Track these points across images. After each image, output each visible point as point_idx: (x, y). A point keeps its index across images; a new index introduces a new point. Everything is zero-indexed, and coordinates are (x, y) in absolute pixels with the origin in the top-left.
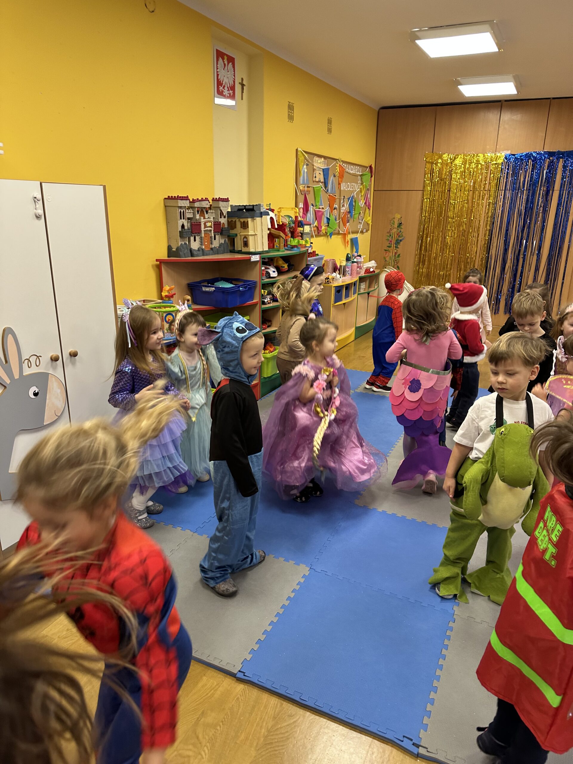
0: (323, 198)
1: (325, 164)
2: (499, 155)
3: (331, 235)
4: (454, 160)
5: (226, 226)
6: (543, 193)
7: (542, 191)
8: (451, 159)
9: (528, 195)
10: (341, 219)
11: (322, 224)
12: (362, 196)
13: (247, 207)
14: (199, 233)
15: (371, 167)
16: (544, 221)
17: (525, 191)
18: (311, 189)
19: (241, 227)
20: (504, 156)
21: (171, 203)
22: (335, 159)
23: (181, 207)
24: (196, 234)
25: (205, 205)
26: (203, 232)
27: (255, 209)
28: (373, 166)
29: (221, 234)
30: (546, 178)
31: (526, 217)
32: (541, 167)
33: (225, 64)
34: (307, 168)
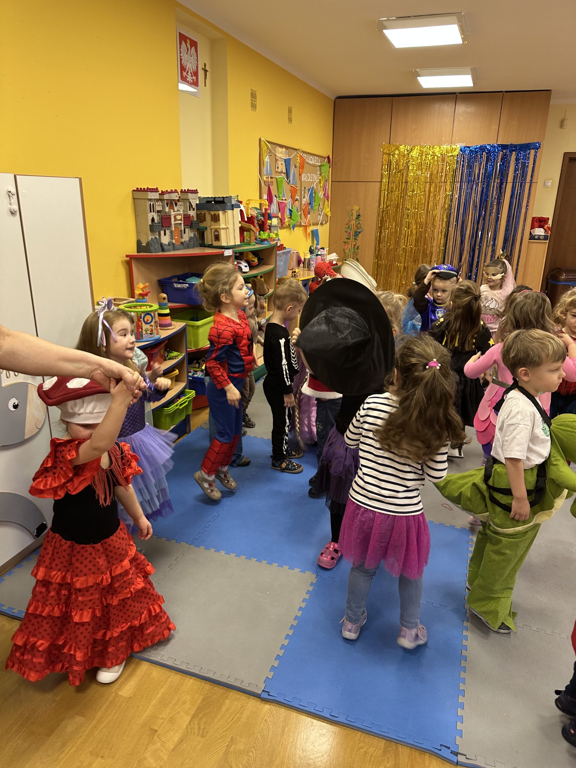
0: (286, 188)
1: (286, 154)
2: (454, 147)
3: (294, 227)
4: (410, 152)
5: (195, 219)
6: (497, 186)
7: (496, 184)
8: (407, 151)
9: (483, 187)
10: (302, 211)
11: (285, 216)
12: (321, 187)
13: (216, 199)
14: (169, 227)
15: (328, 157)
16: (498, 212)
17: (480, 183)
18: (274, 180)
19: (212, 220)
20: (459, 149)
21: (139, 195)
22: (296, 150)
23: (150, 200)
24: (166, 228)
25: (175, 197)
26: (173, 225)
27: (225, 201)
28: (331, 157)
29: (191, 227)
30: (499, 171)
31: (482, 208)
32: (494, 159)
33: (188, 49)
34: (270, 159)
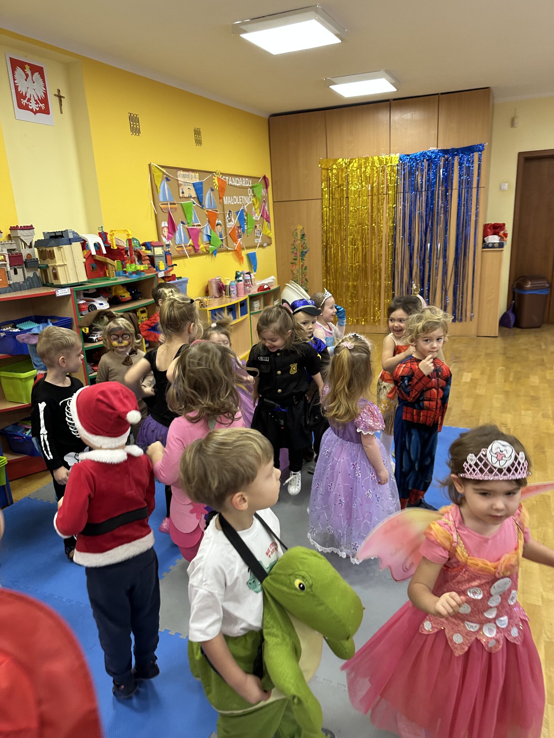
1: (195, 178)
2: (394, 156)
3: (215, 253)
4: (349, 165)
5: (35, 257)
6: (442, 194)
7: (440, 191)
8: (346, 164)
9: (427, 197)
11: (200, 242)
12: (255, 209)
15: (265, 177)
17: (424, 193)
18: (177, 206)
19: (52, 257)
20: (399, 158)
22: (212, 172)
27: (63, 235)
28: (269, 177)
29: (27, 267)
30: (443, 177)
31: (428, 219)
32: (436, 166)
33: (27, 75)
34: (168, 184)
